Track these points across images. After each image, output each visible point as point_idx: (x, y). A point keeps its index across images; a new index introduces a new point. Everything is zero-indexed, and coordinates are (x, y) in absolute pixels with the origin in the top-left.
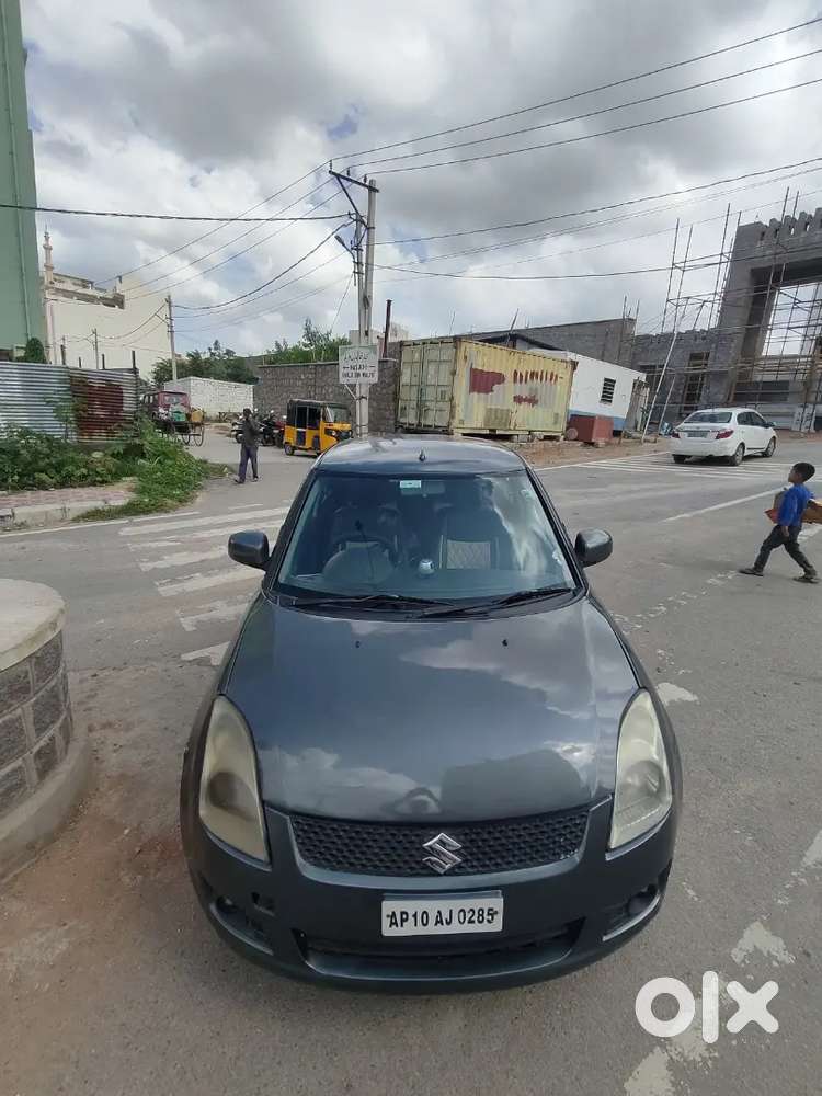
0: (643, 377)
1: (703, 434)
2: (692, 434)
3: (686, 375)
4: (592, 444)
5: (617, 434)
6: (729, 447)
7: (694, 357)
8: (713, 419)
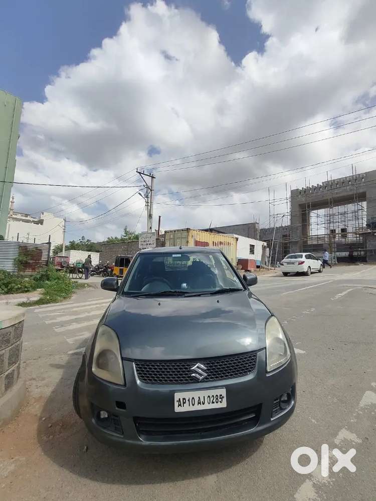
0: (265, 244)
1: (293, 263)
2: (288, 263)
3: (283, 243)
4: (249, 271)
5: (258, 267)
6: (304, 268)
7: (284, 236)
8: (295, 257)
